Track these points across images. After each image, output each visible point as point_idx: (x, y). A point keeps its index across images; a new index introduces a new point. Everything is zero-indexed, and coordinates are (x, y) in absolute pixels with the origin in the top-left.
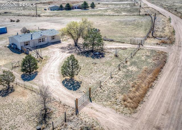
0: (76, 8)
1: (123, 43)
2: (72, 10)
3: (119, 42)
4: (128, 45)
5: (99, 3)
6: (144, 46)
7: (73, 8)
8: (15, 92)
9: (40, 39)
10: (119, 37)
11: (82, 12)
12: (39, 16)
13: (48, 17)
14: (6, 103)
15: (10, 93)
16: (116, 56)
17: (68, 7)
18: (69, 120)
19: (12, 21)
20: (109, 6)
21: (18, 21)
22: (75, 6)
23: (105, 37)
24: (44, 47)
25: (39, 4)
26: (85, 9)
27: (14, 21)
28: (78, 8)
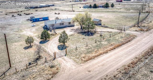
0: (100, 7)
1: (113, 29)
2: (97, 8)
3: (111, 28)
4: (115, 30)
5: (119, 4)
6: (126, 31)
7: (98, 7)
8: (32, 48)
9: (61, 24)
10: (114, 25)
11: (103, 9)
12: (74, 11)
13: (79, 12)
14: (24, 52)
15: (30, 48)
16: (101, 36)
17: (95, 6)
18: (47, 62)
19: (55, 14)
20: (125, 6)
21: (59, 14)
22: (100, 6)
23: (104, 25)
24: (62, 28)
25: (79, 4)
26: (107, 8)
27: (57, 14)
28: (102, 7)
